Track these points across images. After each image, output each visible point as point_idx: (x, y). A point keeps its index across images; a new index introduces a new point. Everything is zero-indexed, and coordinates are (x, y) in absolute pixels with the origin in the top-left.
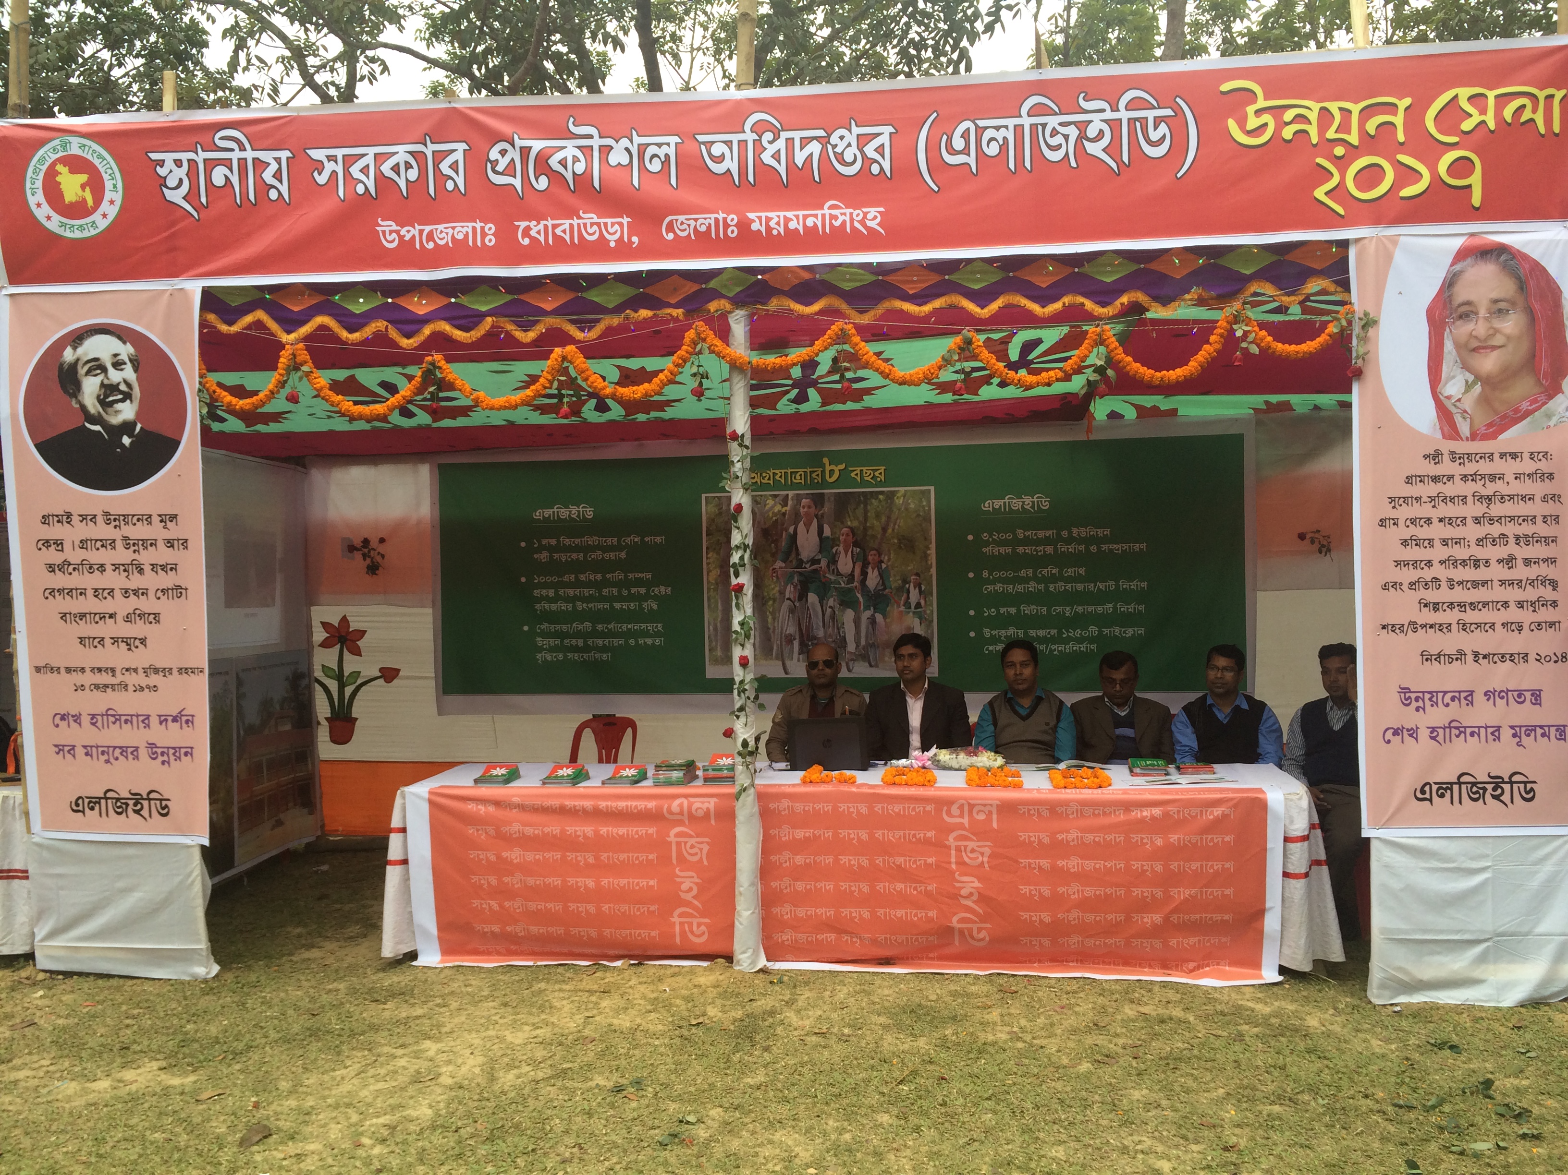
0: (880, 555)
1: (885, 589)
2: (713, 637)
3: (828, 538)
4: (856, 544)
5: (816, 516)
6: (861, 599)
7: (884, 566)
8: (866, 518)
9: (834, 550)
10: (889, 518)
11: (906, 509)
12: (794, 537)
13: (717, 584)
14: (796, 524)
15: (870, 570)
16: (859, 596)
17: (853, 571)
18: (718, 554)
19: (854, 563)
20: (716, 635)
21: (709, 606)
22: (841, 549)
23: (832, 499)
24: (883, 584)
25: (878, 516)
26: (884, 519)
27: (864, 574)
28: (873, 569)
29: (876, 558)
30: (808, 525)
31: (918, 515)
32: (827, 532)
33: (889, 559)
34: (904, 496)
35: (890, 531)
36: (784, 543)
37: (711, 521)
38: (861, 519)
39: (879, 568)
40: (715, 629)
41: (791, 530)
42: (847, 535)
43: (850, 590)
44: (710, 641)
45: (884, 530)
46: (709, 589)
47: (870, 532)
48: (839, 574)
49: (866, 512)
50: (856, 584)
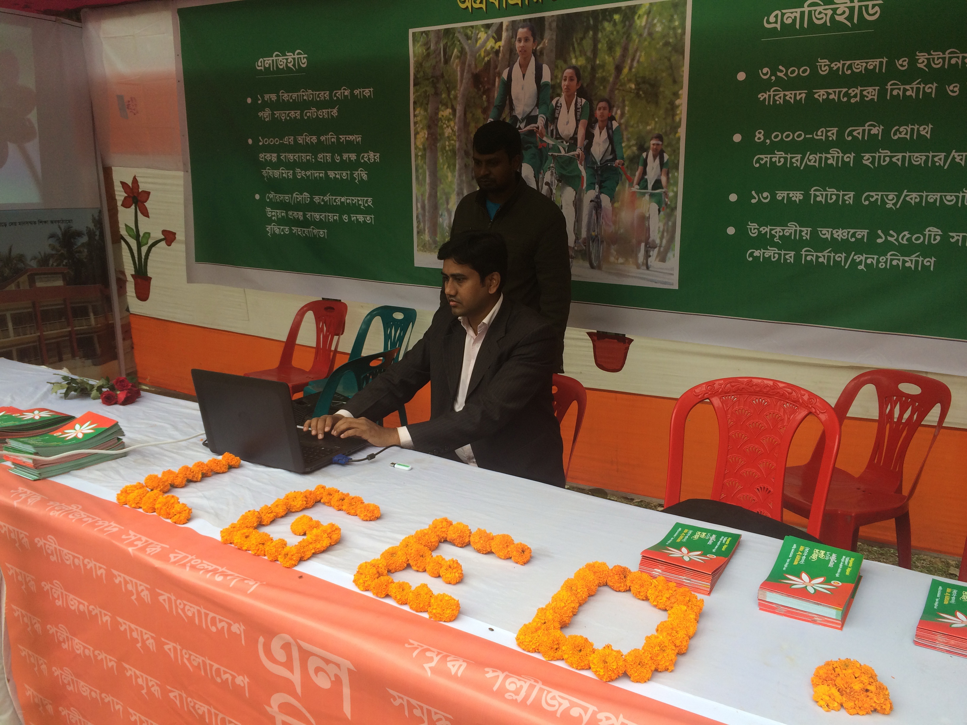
0: (611, 107)
1: (615, 159)
2: (420, 217)
3: (546, 84)
4: (581, 93)
5: (534, 53)
6: (584, 173)
7: (615, 124)
8: (595, 51)
9: (554, 102)
10: (625, 49)
11: (650, 34)
12: (507, 85)
13: (425, 149)
14: (510, 65)
15: (596, 131)
16: (581, 168)
17: (576, 133)
18: (426, 110)
19: (578, 121)
20: (424, 216)
21: (417, 178)
22: (562, 100)
23: (554, 25)
24: (613, 151)
25: (611, 48)
26: (618, 52)
27: (589, 136)
28: (601, 129)
29: (606, 112)
30: (524, 67)
31: (667, 44)
32: (547, 76)
33: (623, 115)
34: (649, 13)
35: (626, 70)
36: (496, 94)
37: (419, 65)
38: (589, 54)
39: (609, 128)
40: (423, 207)
41: (505, 75)
42: (571, 79)
43: (571, 161)
44: (418, 222)
45: (619, 69)
46: (416, 156)
47: (599, 75)
48: (559, 137)
49: (596, 41)
50: (578, 151)
